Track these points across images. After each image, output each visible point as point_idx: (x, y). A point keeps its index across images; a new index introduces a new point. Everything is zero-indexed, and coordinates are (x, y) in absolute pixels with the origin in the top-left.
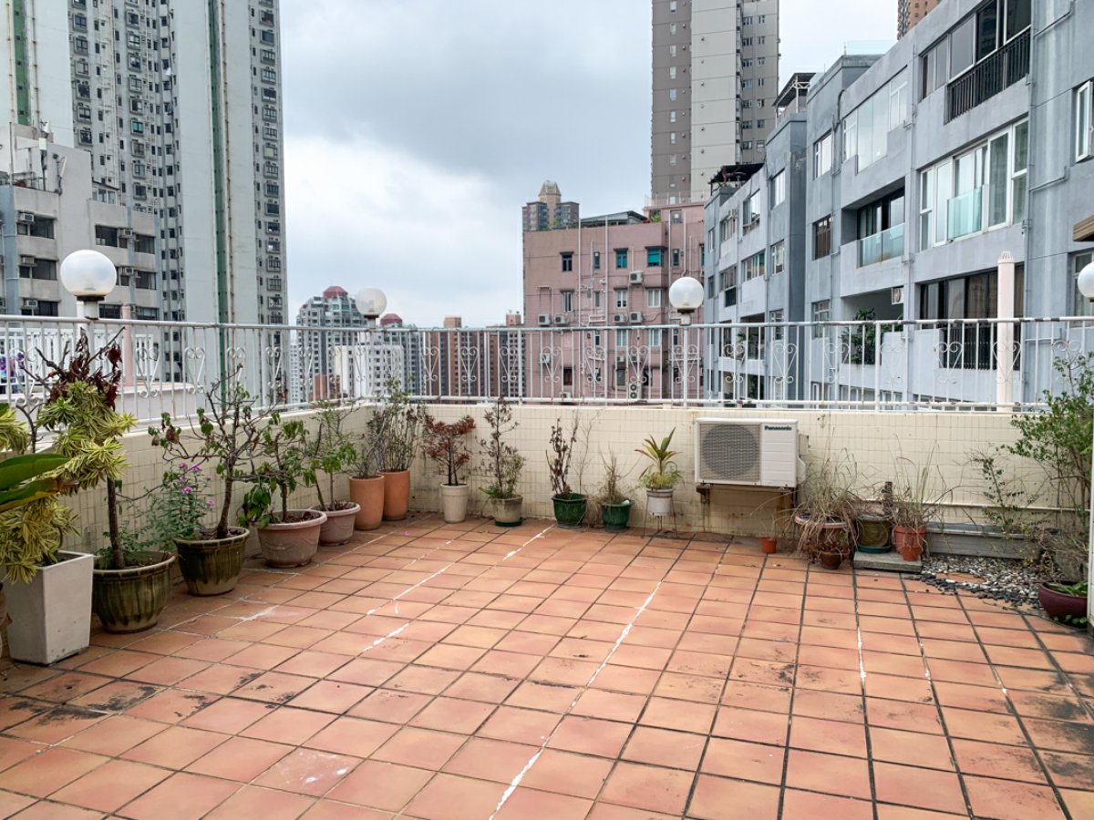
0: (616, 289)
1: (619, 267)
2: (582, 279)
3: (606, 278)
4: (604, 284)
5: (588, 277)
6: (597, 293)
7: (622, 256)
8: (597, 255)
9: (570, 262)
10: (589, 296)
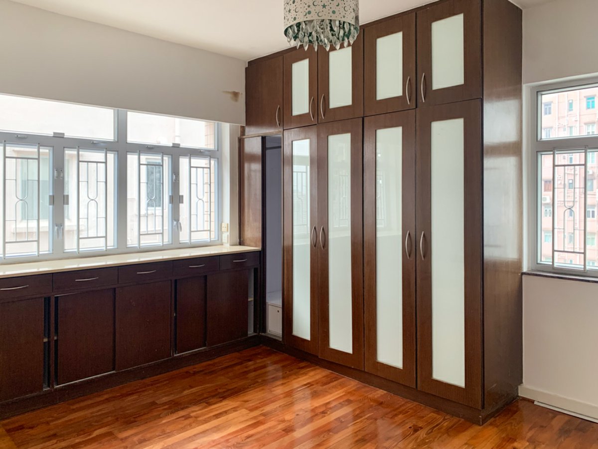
0: (585, 124)
1: (588, 108)
2: (559, 119)
3: (578, 117)
4: (576, 121)
5: (563, 117)
6: (571, 127)
7: (591, 101)
8: (571, 102)
9: (550, 108)
10: (565, 130)
